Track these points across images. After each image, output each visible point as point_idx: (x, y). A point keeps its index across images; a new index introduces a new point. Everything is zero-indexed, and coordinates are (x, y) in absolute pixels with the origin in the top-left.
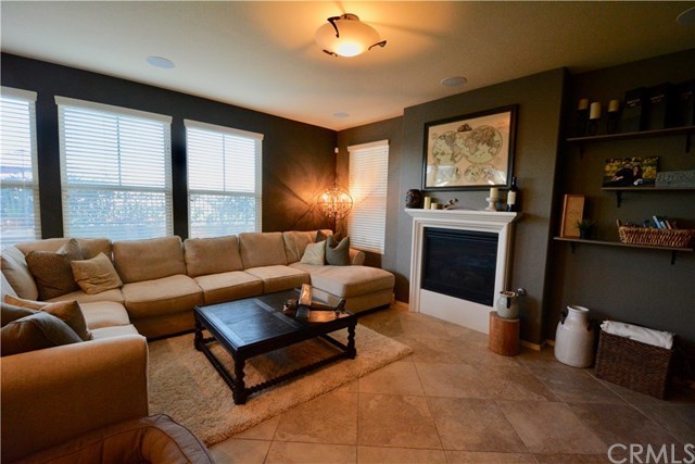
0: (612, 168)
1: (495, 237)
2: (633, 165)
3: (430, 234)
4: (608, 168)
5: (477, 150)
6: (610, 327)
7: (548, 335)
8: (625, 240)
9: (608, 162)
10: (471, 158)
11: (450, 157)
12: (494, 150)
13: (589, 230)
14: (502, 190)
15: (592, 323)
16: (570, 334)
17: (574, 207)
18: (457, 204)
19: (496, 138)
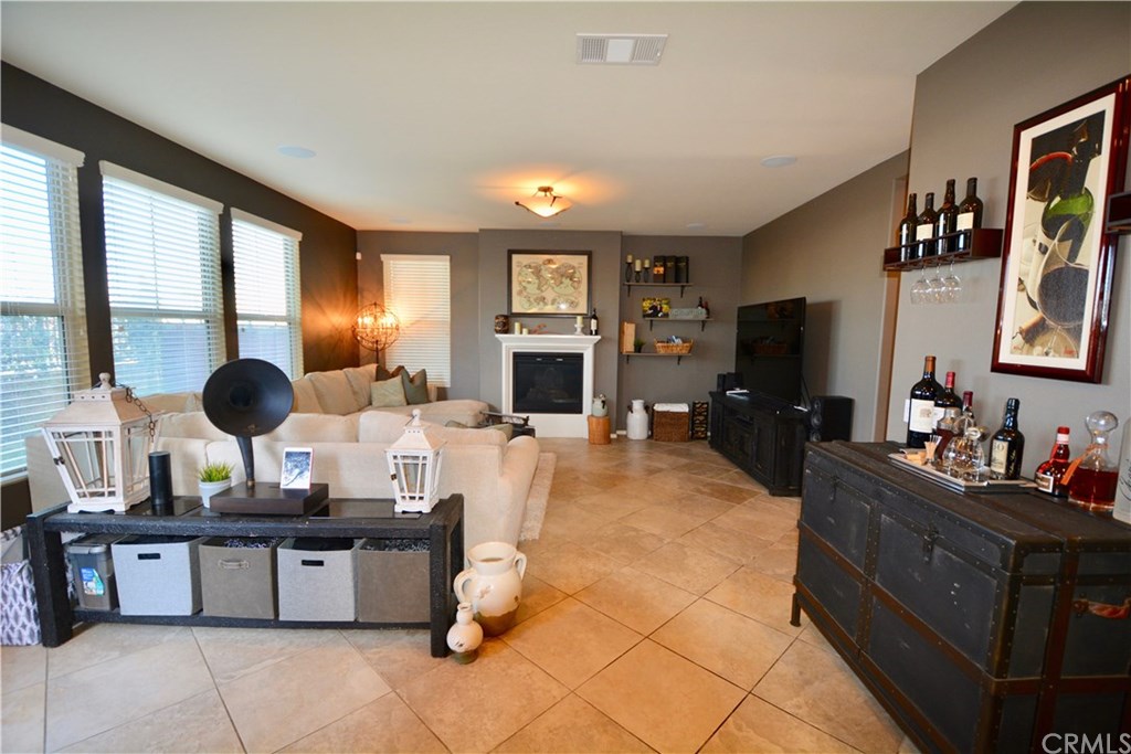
0: (647, 304)
1: (580, 357)
2: (656, 303)
3: (520, 359)
4: (644, 304)
5: (562, 283)
6: (659, 407)
7: (622, 425)
8: (662, 352)
9: (644, 300)
10: (557, 289)
11: (536, 286)
12: (576, 284)
13: (638, 347)
14: (585, 317)
15: (648, 408)
16: (637, 423)
17: (630, 329)
18: (545, 330)
19: (577, 275)
